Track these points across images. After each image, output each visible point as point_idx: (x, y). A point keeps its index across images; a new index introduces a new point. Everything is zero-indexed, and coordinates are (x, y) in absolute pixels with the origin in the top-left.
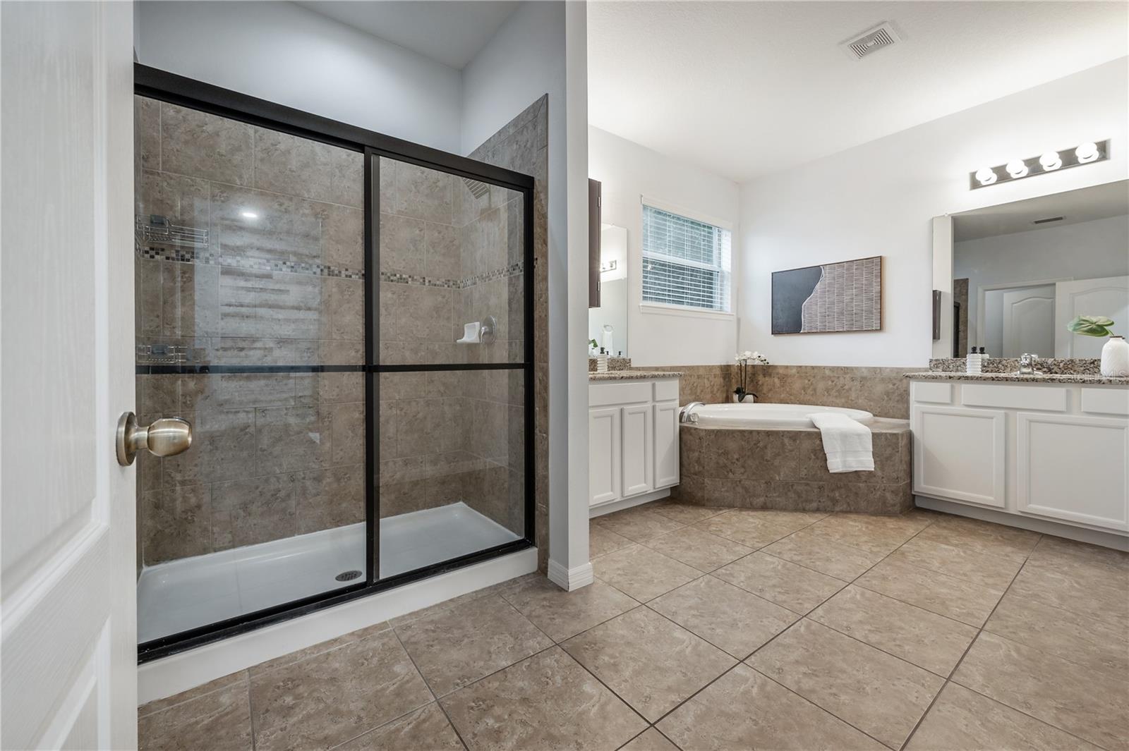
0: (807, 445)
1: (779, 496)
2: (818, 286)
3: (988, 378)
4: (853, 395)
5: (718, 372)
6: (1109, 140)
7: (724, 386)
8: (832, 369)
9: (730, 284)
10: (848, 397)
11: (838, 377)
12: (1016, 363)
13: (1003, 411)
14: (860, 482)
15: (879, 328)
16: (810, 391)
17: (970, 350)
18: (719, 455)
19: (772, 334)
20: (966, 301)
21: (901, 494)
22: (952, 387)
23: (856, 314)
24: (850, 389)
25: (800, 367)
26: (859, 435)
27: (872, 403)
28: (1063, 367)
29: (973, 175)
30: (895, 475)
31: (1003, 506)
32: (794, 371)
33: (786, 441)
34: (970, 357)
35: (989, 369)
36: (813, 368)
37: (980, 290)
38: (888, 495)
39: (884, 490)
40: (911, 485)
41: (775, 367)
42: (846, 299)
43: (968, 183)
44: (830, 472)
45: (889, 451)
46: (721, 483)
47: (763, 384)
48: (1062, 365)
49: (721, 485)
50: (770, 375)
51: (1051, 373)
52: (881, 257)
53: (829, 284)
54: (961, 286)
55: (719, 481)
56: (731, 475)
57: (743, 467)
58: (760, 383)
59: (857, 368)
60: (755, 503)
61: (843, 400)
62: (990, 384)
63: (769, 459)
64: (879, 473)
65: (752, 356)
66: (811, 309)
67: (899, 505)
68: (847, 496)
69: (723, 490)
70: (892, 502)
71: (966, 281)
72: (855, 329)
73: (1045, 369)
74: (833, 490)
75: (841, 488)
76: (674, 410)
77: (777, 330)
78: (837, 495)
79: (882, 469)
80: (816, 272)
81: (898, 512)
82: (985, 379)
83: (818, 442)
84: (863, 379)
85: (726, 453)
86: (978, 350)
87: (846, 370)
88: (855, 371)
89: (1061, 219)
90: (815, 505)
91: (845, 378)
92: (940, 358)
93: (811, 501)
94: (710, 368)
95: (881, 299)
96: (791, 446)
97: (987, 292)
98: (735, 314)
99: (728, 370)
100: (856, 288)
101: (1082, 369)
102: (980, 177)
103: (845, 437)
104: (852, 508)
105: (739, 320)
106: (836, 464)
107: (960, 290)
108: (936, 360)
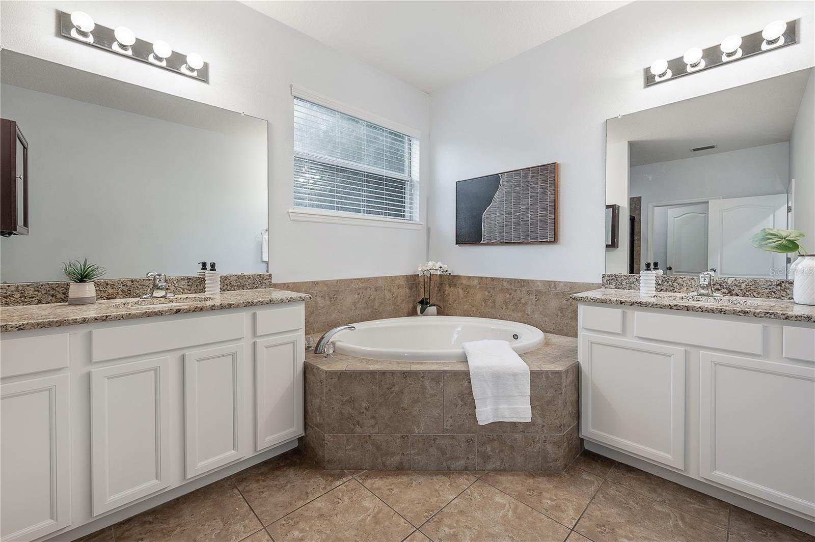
0: (452, 389)
1: (418, 454)
2: (496, 195)
3: (665, 306)
4: (529, 309)
5: (403, 282)
6: (799, 20)
7: (410, 297)
8: (511, 281)
9: (418, 193)
10: (524, 311)
11: (516, 290)
12: (693, 281)
13: (683, 348)
14: (516, 433)
15: (553, 240)
16: (490, 303)
17: (643, 266)
18: (343, 404)
19: (456, 244)
20: (640, 215)
21: (565, 444)
22: (624, 313)
23: (531, 224)
24: (526, 303)
25: (482, 278)
26: (515, 375)
27: (546, 319)
28: (745, 288)
29: (647, 71)
30: (557, 422)
31: (682, 468)
32: (476, 282)
33: (427, 383)
34: (643, 273)
35: (664, 288)
36: (493, 279)
37: (650, 206)
38: (549, 447)
39: (545, 441)
40: (578, 427)
41: (459, 277)
42: (522, 208)
43: (641, 80)
44: (480, 423)
45: (550, 393)
46: (345, 437)
47: (449, 294)
48: (743, 286)
49: (345, 442)
50: (455, 285)
51: (731, 295)
52: (555, 163)
53: (507, 192)
54: (635, 204)
55: (343, 436)
56: (358, 429)
57: (374, 417)
58: (446, 292)
59: (532, 281)
60: (388, 463)
61: (520, 314)
62: (668, 313)
63: (406, 406)
64: (539, 421)
65: (434, 266)
66: (492, 217)
67: (562, 459)
68: (501, 451)
69: (348, 448)
70: (553, 456)
71: (639, 199)
72: (530, 241)
73: (725, 290)
74: (484, 444)
75: (493, 440)
76: (293, 343)
77: (461, 240)
78: (489, 449)
79: (543, 416)
80: (493, 181)
81: (561, 468)
82: (662, 307)
83: (466, 384)
84: (539, 292)
85: (351, 401)
86: (652, 266)
87: (522, 283)
88: (531, 283)
89: (713, 147)
90: (462, 463)
91: (521, 291)
92: (613, 273)
93: (457, 459)
94: (393, 279)
95: (555, 210)
96: (434, 390)
97: (655, 208)
98: (424, 223)
99: (415, 280)
100: (531, 197)
101: (767, 291)
102: (655, 71)
103: (498, 378)
104: (507, 465)
105: (429, 230)
106: (485, 414)
107: (635, 206)
108: (609, 276)
